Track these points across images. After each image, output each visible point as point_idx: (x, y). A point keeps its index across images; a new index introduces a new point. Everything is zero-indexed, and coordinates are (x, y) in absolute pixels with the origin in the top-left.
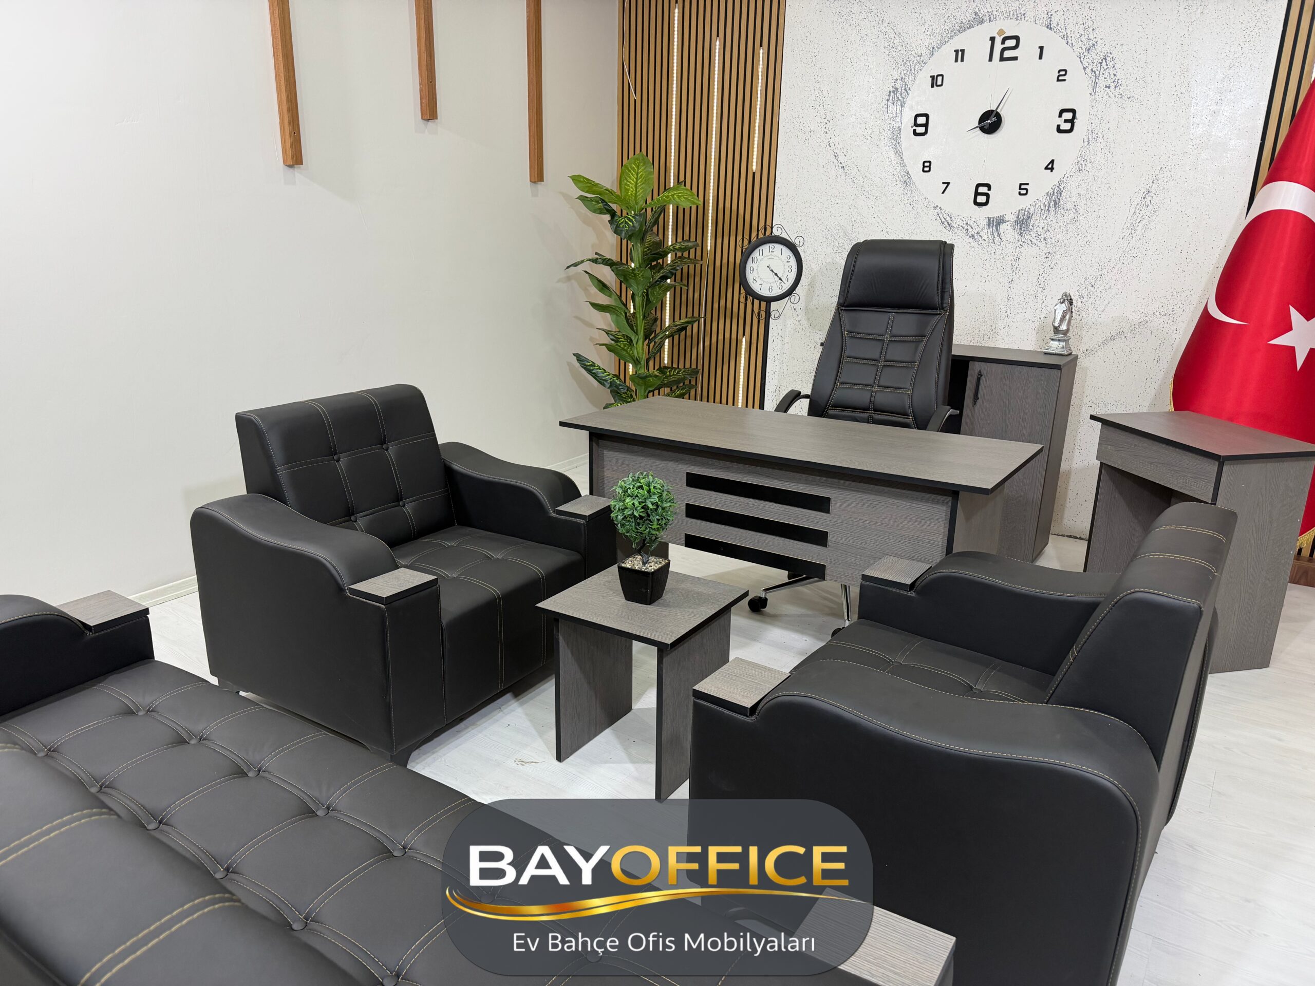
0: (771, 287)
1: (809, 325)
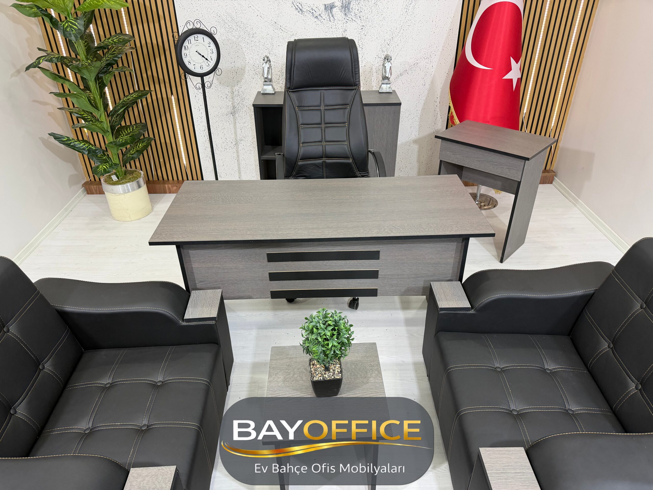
0: (201, 66)
1: (219, 83)
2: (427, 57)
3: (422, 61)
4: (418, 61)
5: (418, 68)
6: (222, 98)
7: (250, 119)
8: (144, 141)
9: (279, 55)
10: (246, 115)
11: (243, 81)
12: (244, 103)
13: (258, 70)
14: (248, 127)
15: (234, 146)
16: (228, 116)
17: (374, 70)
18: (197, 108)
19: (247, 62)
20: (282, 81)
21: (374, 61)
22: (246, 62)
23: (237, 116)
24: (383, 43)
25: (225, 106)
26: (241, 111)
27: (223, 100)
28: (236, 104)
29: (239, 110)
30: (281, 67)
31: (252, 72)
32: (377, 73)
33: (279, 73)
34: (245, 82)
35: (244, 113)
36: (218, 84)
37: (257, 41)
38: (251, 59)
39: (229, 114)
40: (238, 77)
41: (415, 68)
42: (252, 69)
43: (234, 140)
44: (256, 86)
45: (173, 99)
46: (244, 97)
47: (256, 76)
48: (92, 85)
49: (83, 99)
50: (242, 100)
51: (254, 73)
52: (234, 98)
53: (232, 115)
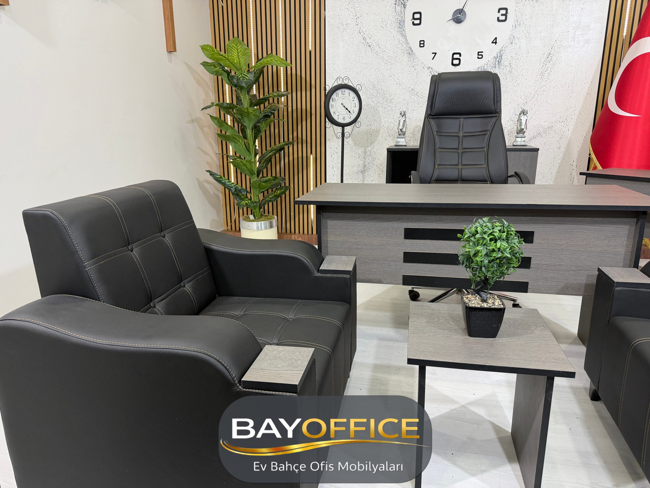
1: (354, 144)
2: (562, 120)
3: (557, 125)
4: (552, 125)
5: (552, 131)
6: (355, 157)
7: (378, 177)
8: (282, 189)
9: (413, 118)
10: (374, 174)
11: (376, 142)
12: (374, 162)
13: (392, 132)
16: (358, 174)
18: (331, 166)
19: (382, 124)
20: (413, 142)
21: (507, 124)
23: (366, 174)
24: (516, 107)
25: (357, 165)
26: (371, 170)
27: (355, 159)
28: (367, 163)
29: (369, 168)
31: (385, 134)
32: (509, 136)
35: (373, 172)
37: (394, 106)
38: (387, 123)
39: (359, 172)
40: (372, 139)
41: (549, 131)
45: (312, 158)
46: (375, 156)
47: (389, 138)
48: (249, 132)
49: (239, 144)
50: (373, 160)
51: (387, 135)
52: (366, 157)
53: (361, 173)
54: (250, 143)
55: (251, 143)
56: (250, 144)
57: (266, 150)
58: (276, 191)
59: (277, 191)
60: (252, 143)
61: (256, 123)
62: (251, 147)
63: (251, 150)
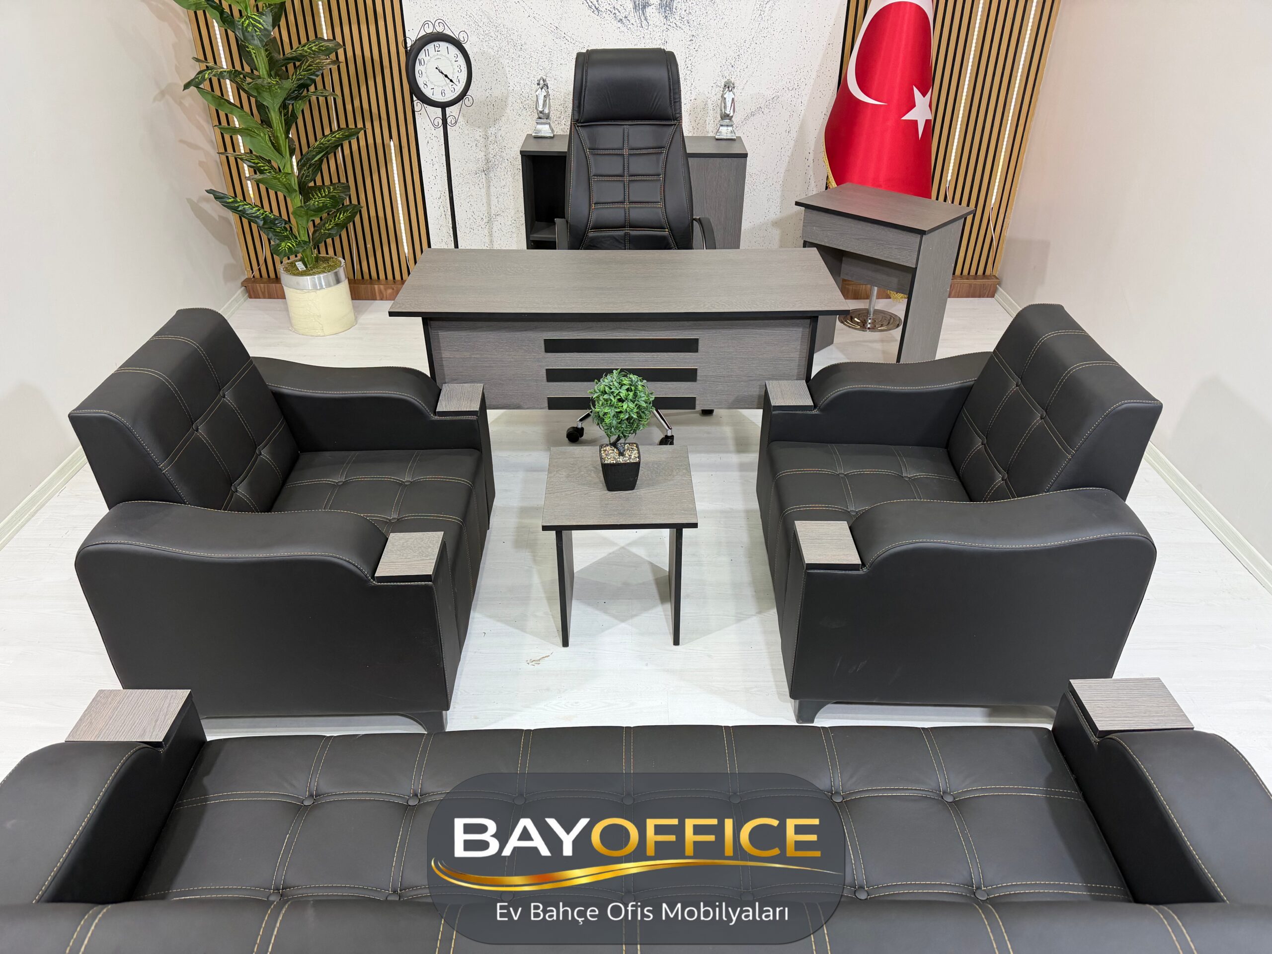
0: (442, 91)
1: (466, 122)
2: (792, 87)
3: (785, 94)
4: (778, 94)
5: (778, 104)
6: (470, 146)
7: (512, 180)
8: (348, 211)
10: (506, 174)
11: (503, 118)
12: (504, 154)
13: (527, 102)
14: (508, 194)
15: (486, 224)
16: (478, 175)
17: (710, 107)
18: (430, 161)
19: (511, 88)
20: (565, 120)
21: (710, 92)
22: (509, 88)
23: (491, 175)
24: (724, 63)
25: (474, 159)
26: (500, 167)
27: (470, 149)
28: (492, 156)
29: (496, 165)
30: (563, 98)
31: (517, 105)
32: (715, 111)
33: (561, 108)
34: (506, 120)
35: (503, 171)
36: (464, 124)
37: (527, 56)
38: (518, 86)
39: (479, 172)
40: (495, 113)
41: (774, 105)
42: (518, 101)
43: (486, 214)
44: (523, 128)
45: (392, 145)
46: (504, 144)
47: (524, 111)
48: (275, 117)
49: (260, 138)
50: (501, 150)
51: (521, 106)
52: (489, 146)
53: (483, 174)
54: (279, 135)
55: (281, 135)
56: (280, 138)
57: (309, 147)
58: (336, 216)
59: (338, 215)
60: (283, 136)
61: (285, 99)
62: (281, 142)
63: (283, 149)
